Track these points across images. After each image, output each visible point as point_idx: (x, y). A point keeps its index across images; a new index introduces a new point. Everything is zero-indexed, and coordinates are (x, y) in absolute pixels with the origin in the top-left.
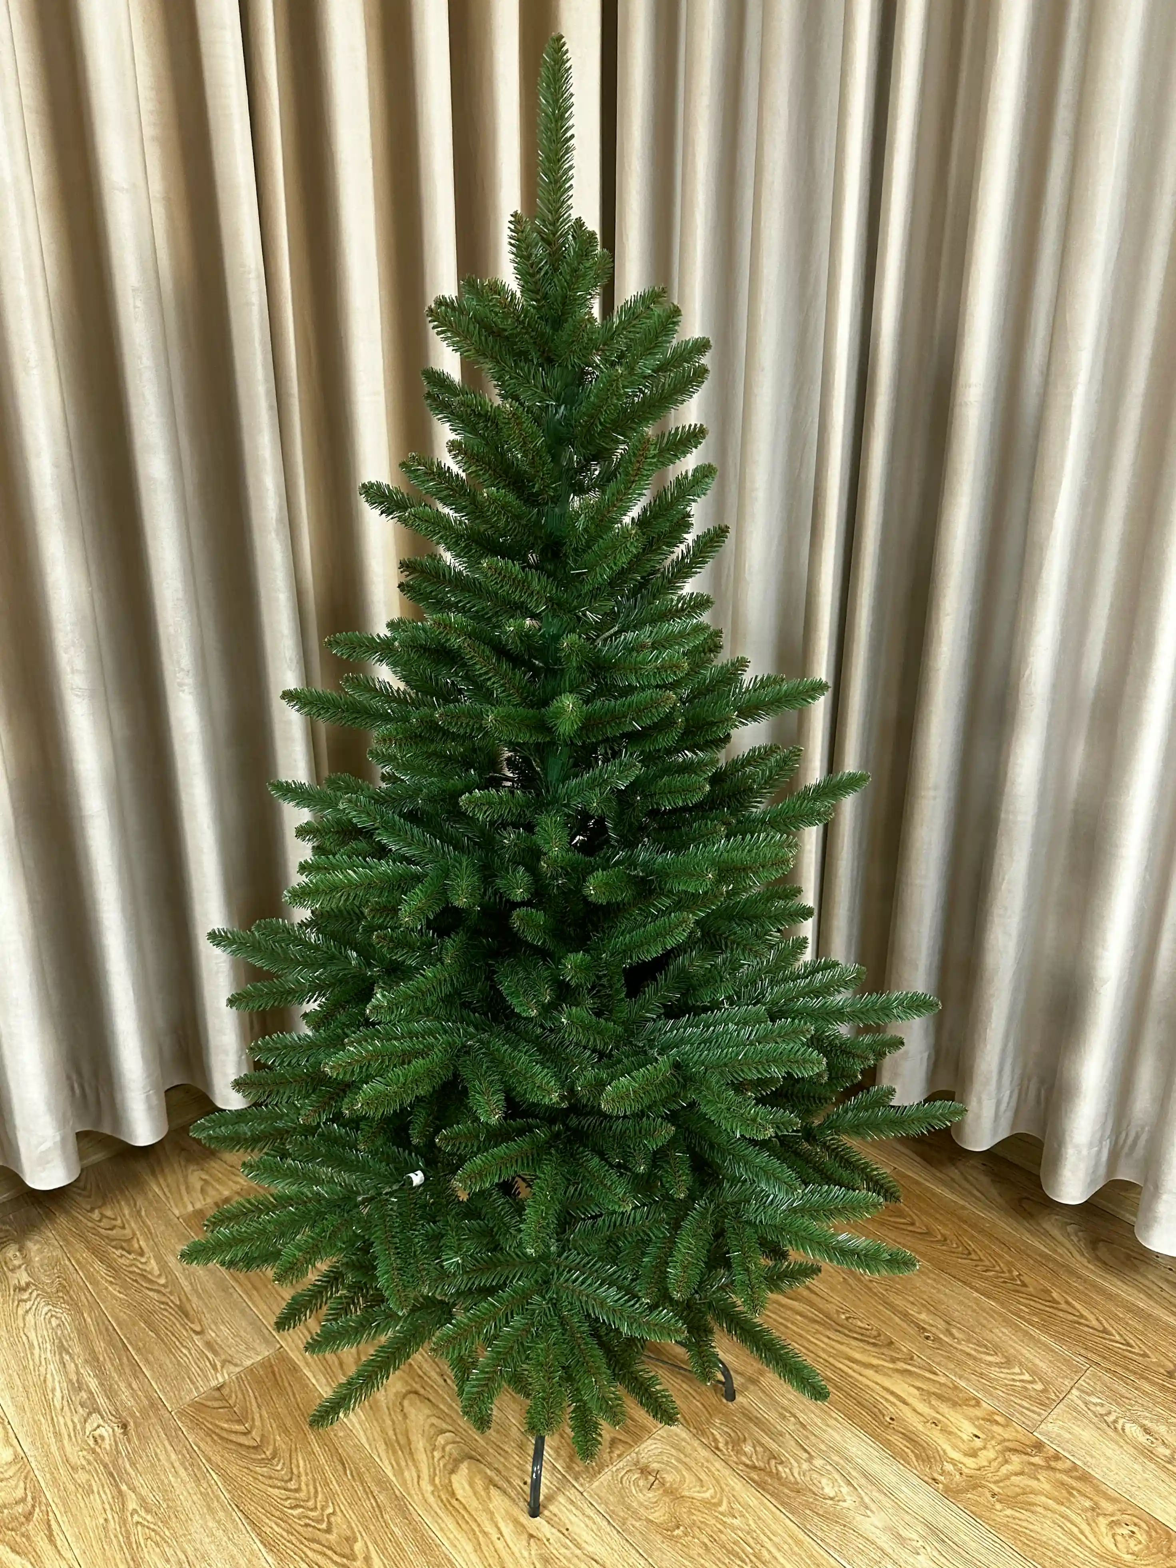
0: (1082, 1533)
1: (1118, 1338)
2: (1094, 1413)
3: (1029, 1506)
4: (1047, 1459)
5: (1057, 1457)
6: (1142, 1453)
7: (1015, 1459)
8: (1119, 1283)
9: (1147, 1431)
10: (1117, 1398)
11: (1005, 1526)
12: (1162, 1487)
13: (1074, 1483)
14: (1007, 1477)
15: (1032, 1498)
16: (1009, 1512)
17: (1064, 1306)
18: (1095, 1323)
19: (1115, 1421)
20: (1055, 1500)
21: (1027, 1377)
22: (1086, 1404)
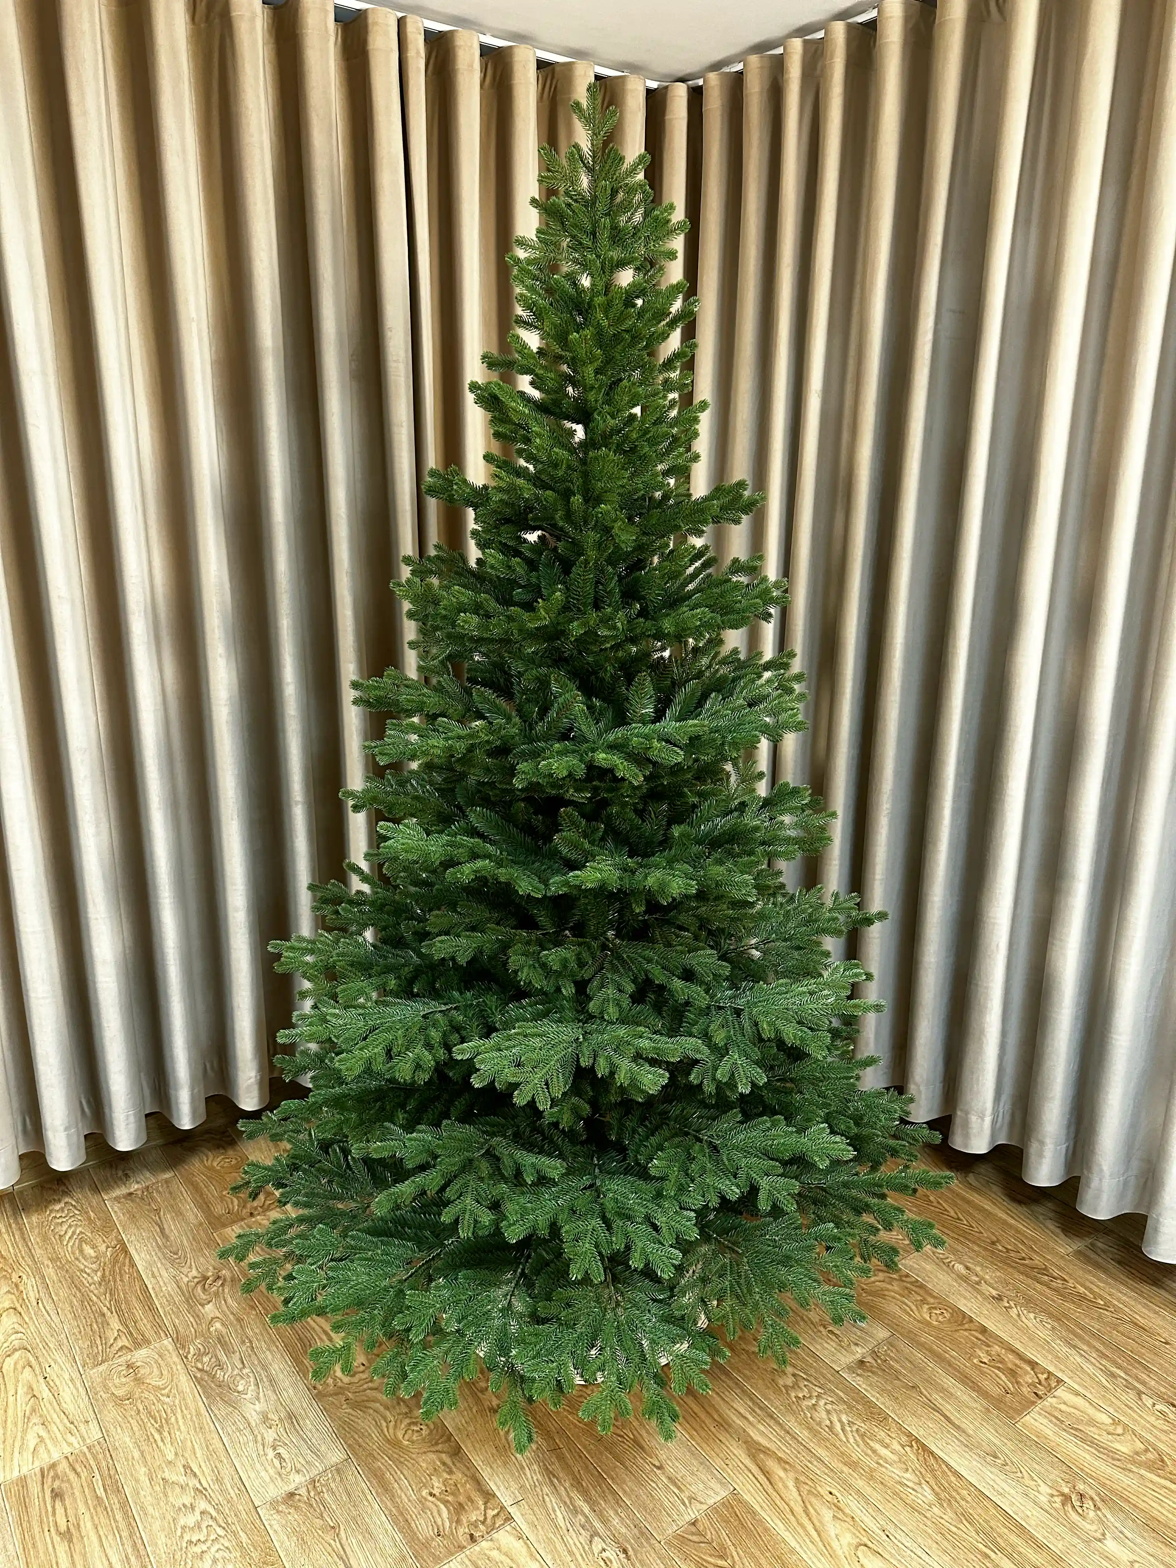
0: (912, 1310)
1: (965, 1222)
2: (938, 1258)
3: (883, 1296)
4: (901, 1276)
5: (907, 1276)
6: (961, 1278)
7: (881, 1274)
8: (976, 1195)
9: (967, 1268)
10: (954, 1251)
11: (867, 1304)
12: (967, 1294)
13: (914, 1289)
14: (874, 1282)
15: (886, 1293)
16: (870, 1298)
17: (935, 1204)
18: (952, 1214)
19: (950, 1262)
20: (900, 1295)
21: (900, 1237)
22: (933, 1253)
